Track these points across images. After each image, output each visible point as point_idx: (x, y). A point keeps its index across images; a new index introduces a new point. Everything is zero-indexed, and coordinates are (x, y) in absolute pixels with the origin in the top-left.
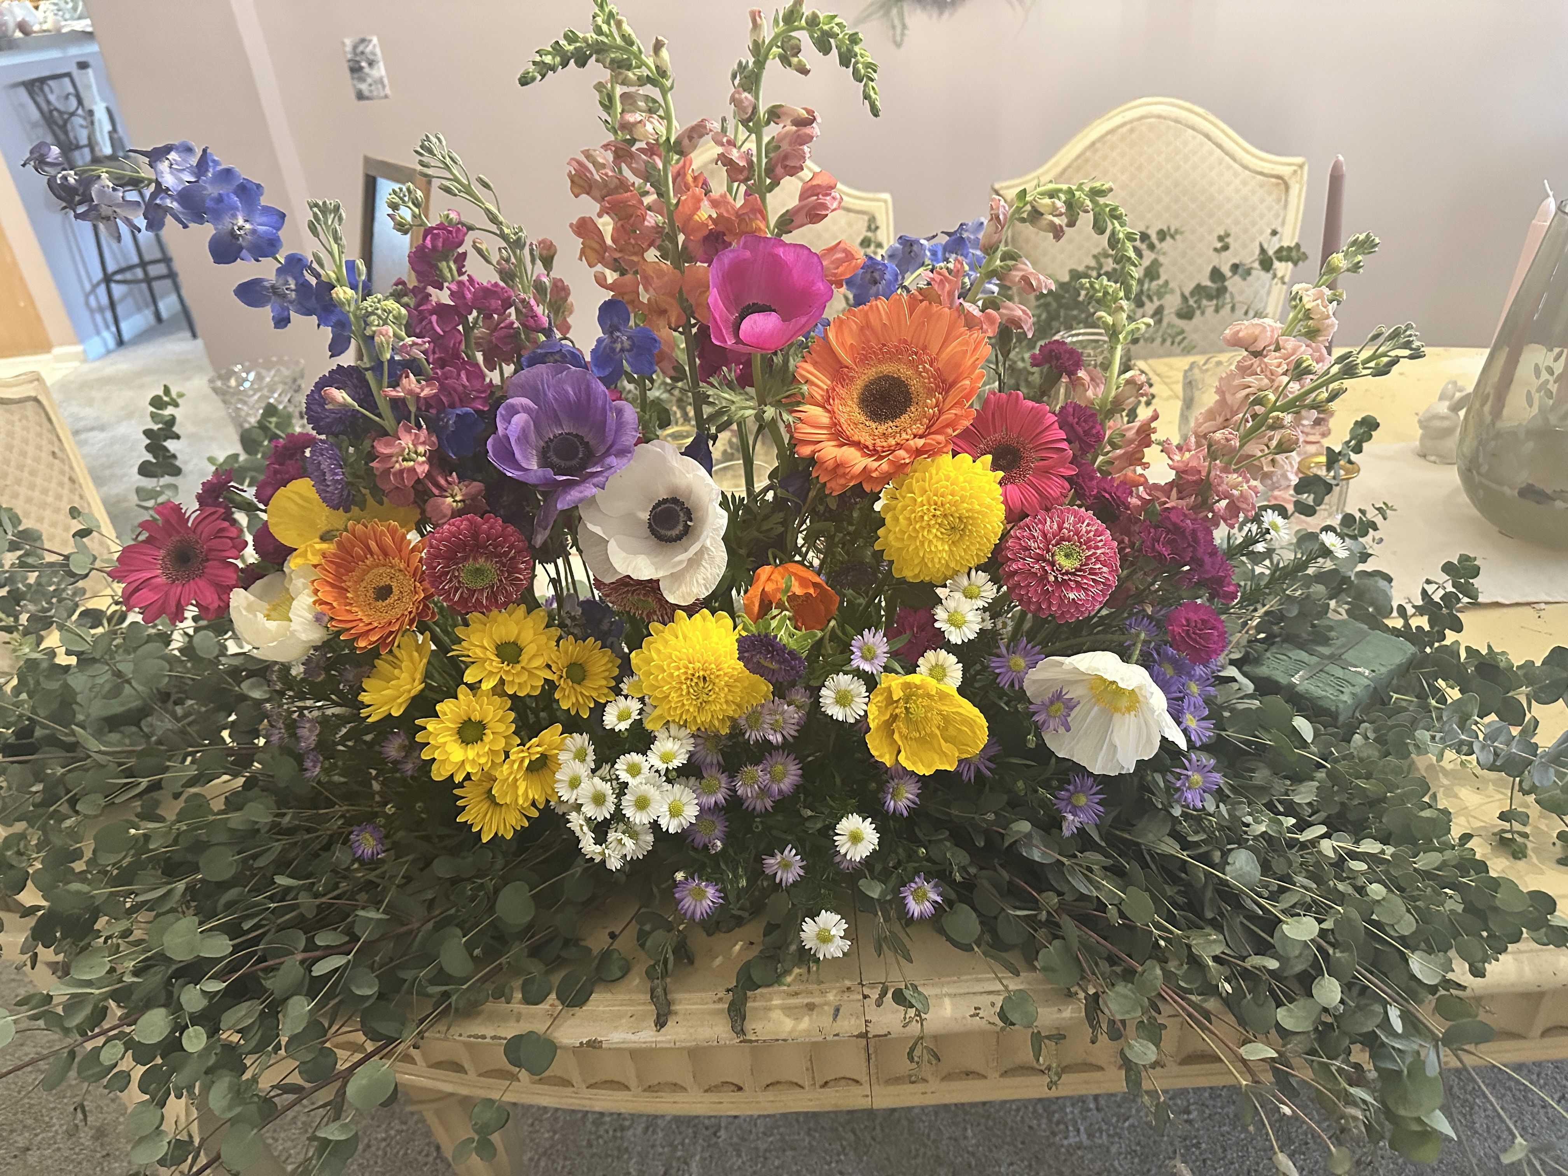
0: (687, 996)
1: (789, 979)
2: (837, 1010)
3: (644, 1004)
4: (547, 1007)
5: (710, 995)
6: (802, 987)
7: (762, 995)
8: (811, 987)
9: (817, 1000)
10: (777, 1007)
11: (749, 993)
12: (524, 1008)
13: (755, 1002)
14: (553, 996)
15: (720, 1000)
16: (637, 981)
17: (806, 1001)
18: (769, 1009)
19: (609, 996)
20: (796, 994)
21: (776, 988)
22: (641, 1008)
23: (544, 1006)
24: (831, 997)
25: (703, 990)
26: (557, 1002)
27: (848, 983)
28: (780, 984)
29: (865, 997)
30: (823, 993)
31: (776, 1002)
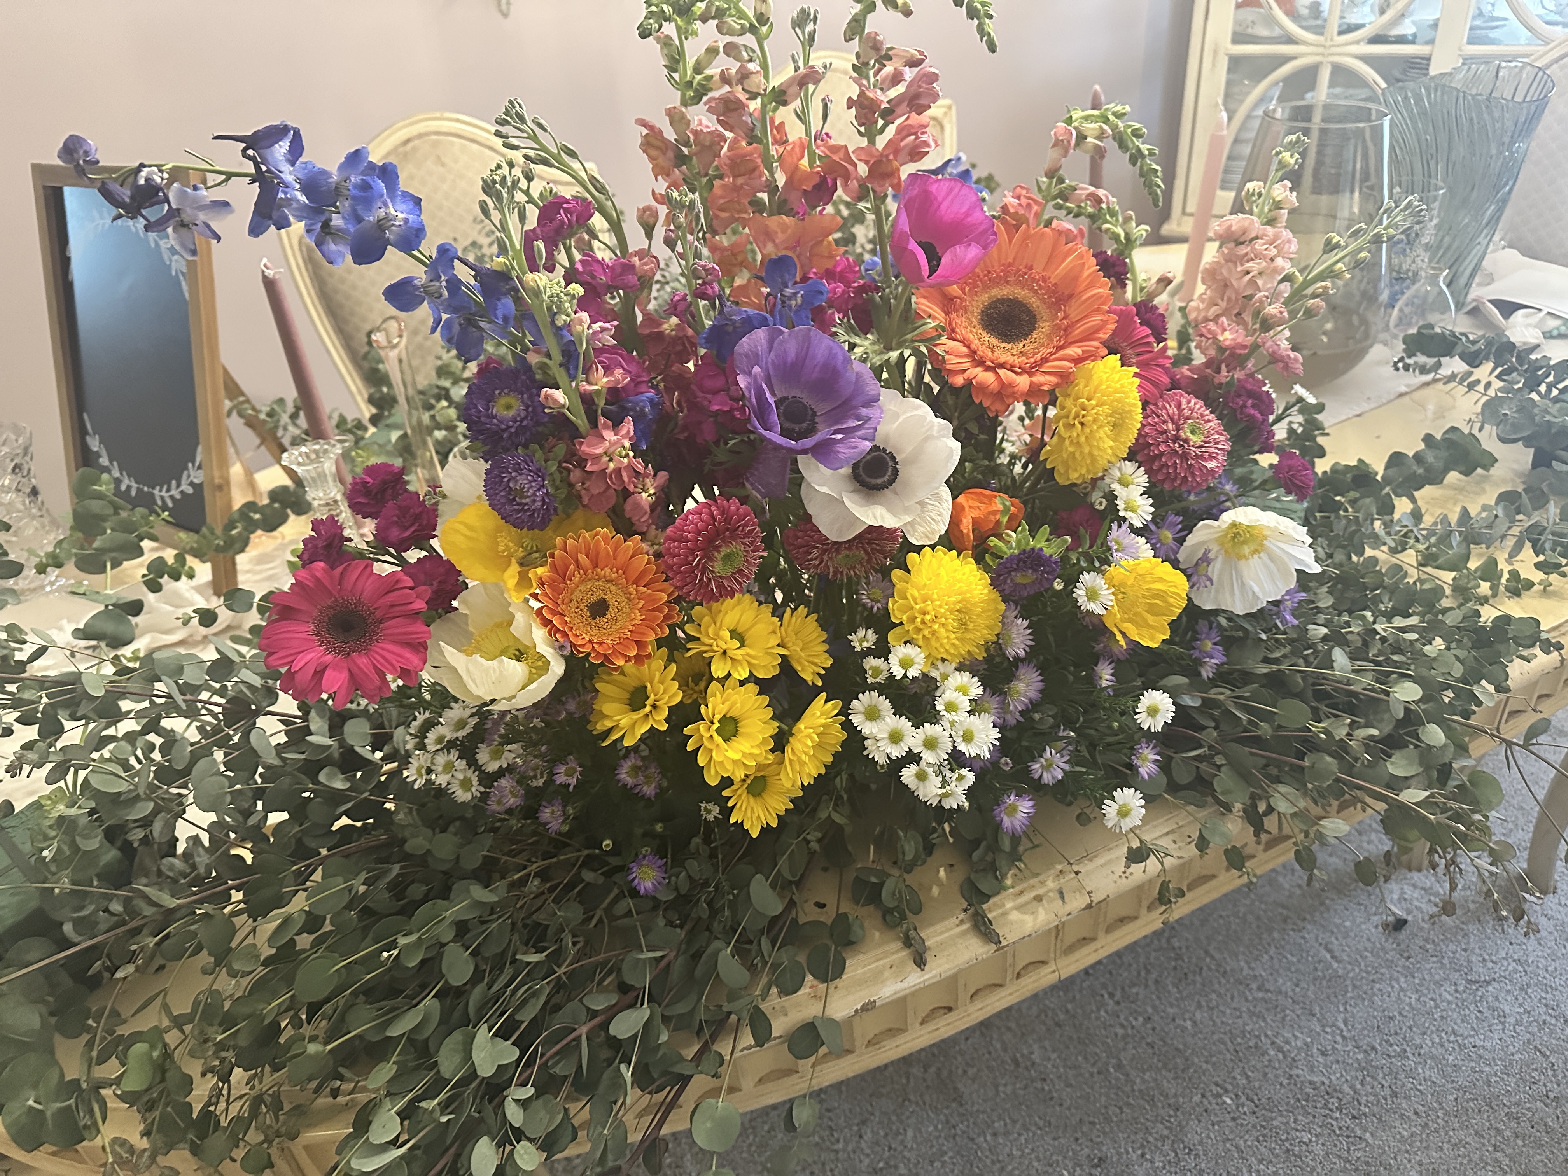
0: (932, 929)
1: (1009, 882)
2: (1061, 893)
3: (897, 951)
4: (808, 990)
5: (954, 921)
6: (1025, 885)
7: (995, 904)
8: (1033, 882)
9: (1041, 891)
10: (1012, 909)
11: (984, 906)
12: (788, 1001)
13: (992, 910)
14: (809, 978)
15: (962, 922)
16: (877, 934)
17: (1032, 895)
18: (1005, 914)
19: (862, 957)
20: (1021, 892)
21: (1003, 894)
22: (895, 957)
23: (804, 991)
24: (1051, 884)
25: (943, 919)
26: (815, 982)
27: (1059, 867)
28: (1005, 889)
29: (1077, 873)
30: (1042, 883)
31: (1009, 905)
